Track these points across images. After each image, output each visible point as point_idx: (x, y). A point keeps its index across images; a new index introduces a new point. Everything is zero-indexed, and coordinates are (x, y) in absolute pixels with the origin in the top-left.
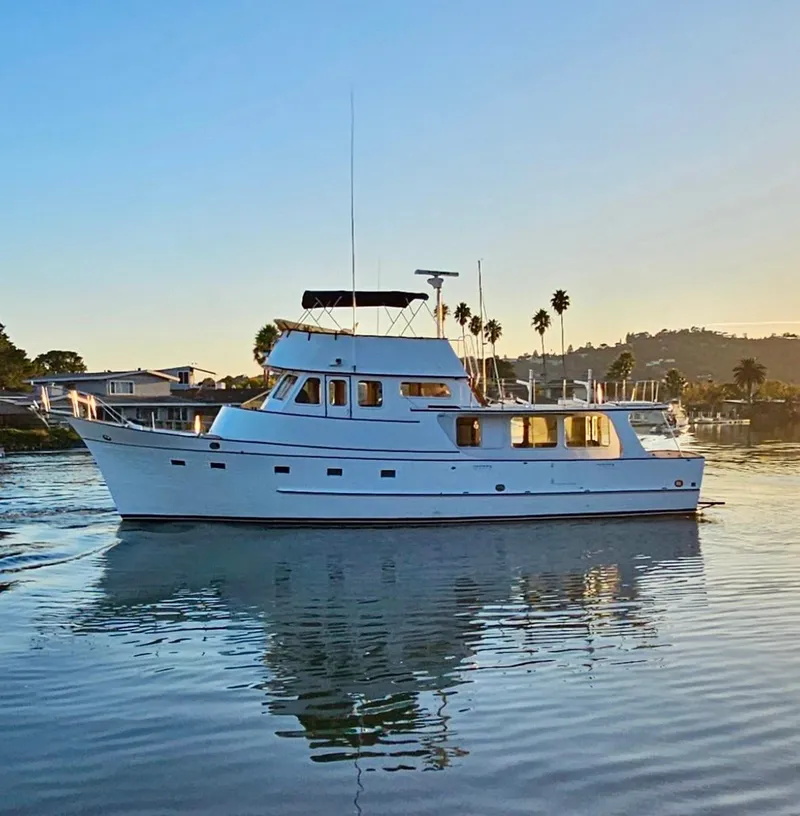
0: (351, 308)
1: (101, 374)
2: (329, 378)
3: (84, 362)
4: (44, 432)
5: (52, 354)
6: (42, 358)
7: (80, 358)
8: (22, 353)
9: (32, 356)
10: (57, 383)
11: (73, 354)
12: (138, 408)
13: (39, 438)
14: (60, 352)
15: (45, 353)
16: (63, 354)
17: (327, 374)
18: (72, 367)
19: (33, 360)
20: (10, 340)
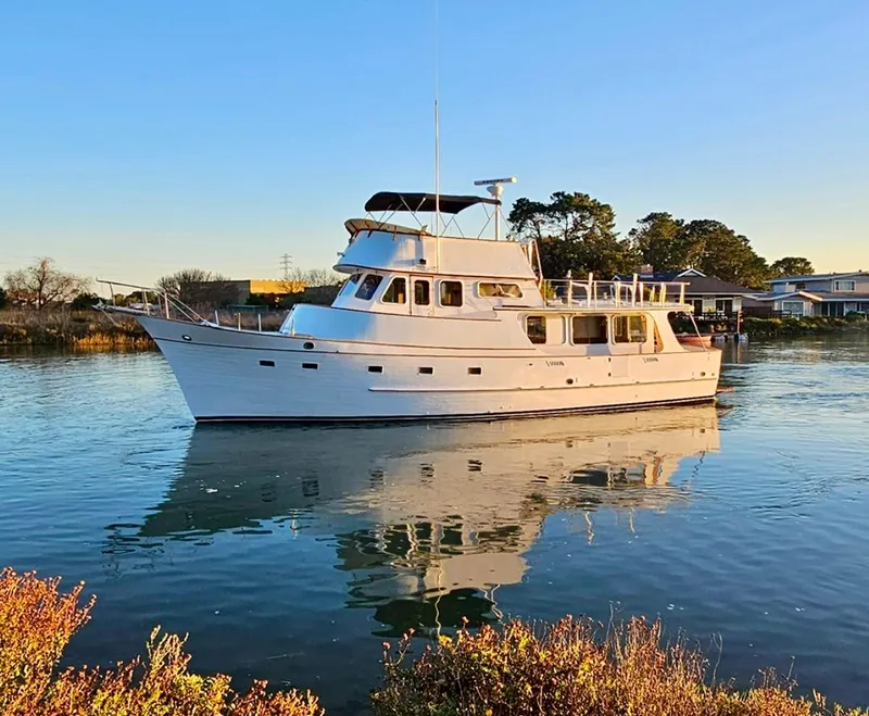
0: (434, 213)
1: (826, 276)
2: (414, 279)
3: (813, 266)
4: (778, 321)
5: (786, 260)
6: (778, 264)
7: (809, 263)
8: (763, 260)
9: (770, 262)
10: (790, 283)
11: (803, 260)
12: (858, 303)
13: (774, 326)
14: (793, 259)
15: (781, 259)
16: (795, 260)
17: (411, 274)
18: (803, 271)
19: (771, 265)
20: (753, 250)
